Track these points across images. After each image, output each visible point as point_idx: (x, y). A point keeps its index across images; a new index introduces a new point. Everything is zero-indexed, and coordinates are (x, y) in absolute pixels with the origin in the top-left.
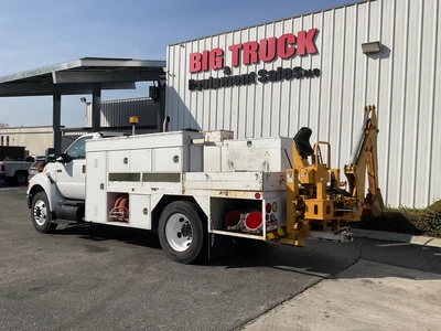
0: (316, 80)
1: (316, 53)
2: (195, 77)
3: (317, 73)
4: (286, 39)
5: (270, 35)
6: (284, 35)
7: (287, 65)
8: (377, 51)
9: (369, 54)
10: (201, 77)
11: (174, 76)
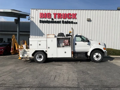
1: (76, 19)
2: (41, 19)
3: (77, 23)
4: (69, 14)
7: (69, 20)
8: (89, 20)
9: (87, 21)
10: (44, 20)
11: (33, 18)
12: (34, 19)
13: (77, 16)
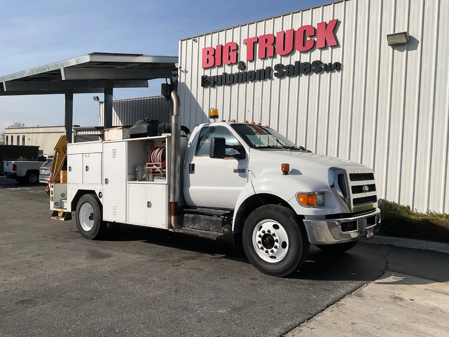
0: (336, 75)
1: (337, 45)
3: (338, 67)
4: (305, 31)
5: (287, 28)
6: (302, 27)
8: (403, 42)
9: (395, 46)
10: (215, 72)
11: (186, 72)
12: (189, 75)
13: (339, 34)
